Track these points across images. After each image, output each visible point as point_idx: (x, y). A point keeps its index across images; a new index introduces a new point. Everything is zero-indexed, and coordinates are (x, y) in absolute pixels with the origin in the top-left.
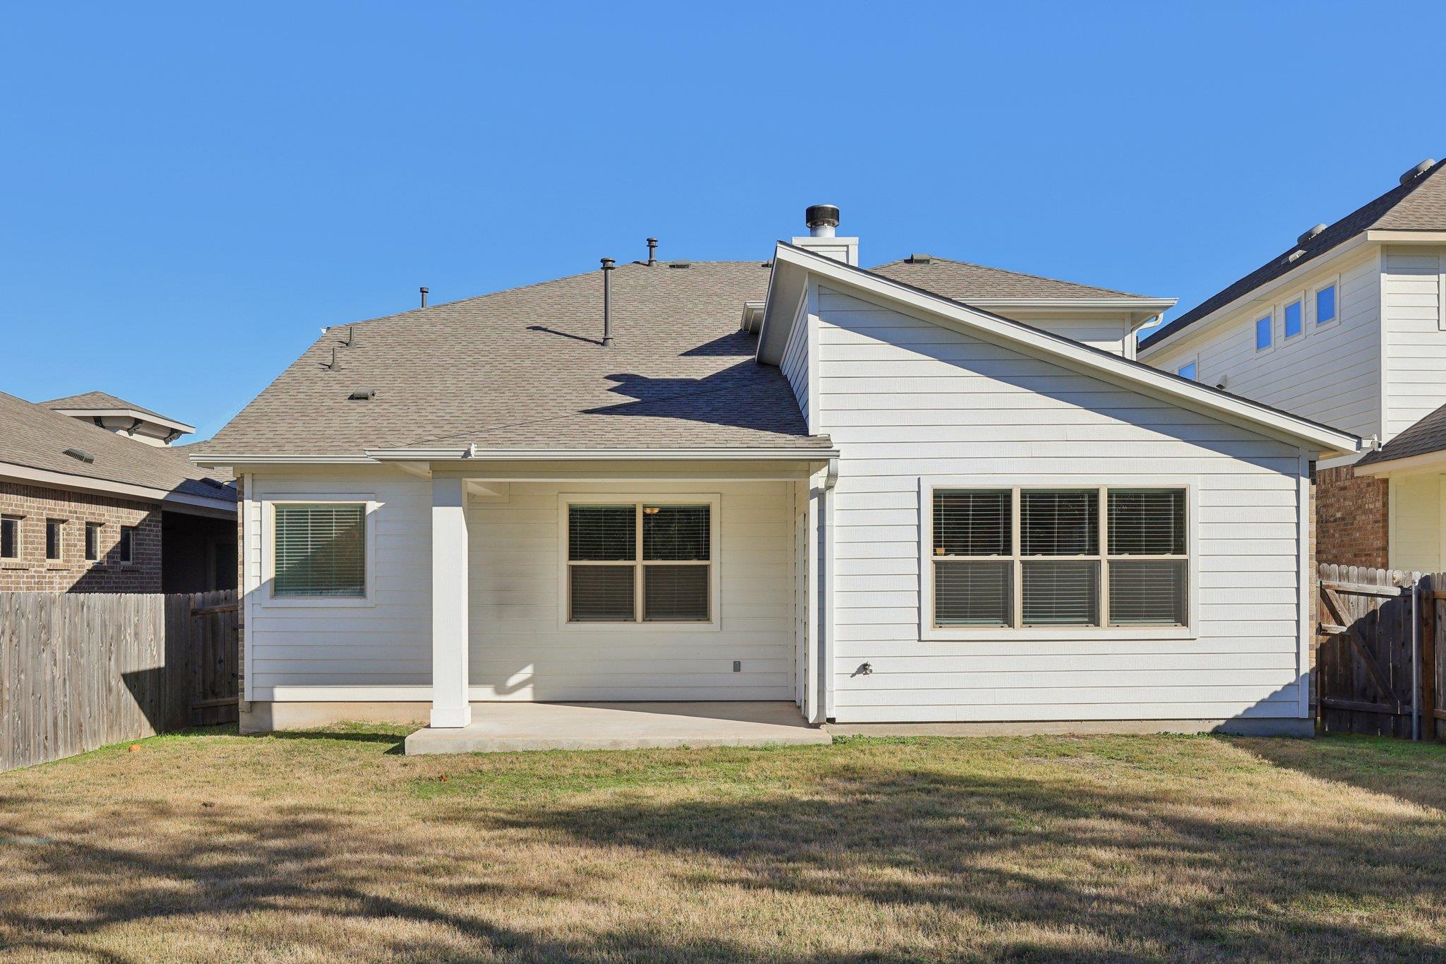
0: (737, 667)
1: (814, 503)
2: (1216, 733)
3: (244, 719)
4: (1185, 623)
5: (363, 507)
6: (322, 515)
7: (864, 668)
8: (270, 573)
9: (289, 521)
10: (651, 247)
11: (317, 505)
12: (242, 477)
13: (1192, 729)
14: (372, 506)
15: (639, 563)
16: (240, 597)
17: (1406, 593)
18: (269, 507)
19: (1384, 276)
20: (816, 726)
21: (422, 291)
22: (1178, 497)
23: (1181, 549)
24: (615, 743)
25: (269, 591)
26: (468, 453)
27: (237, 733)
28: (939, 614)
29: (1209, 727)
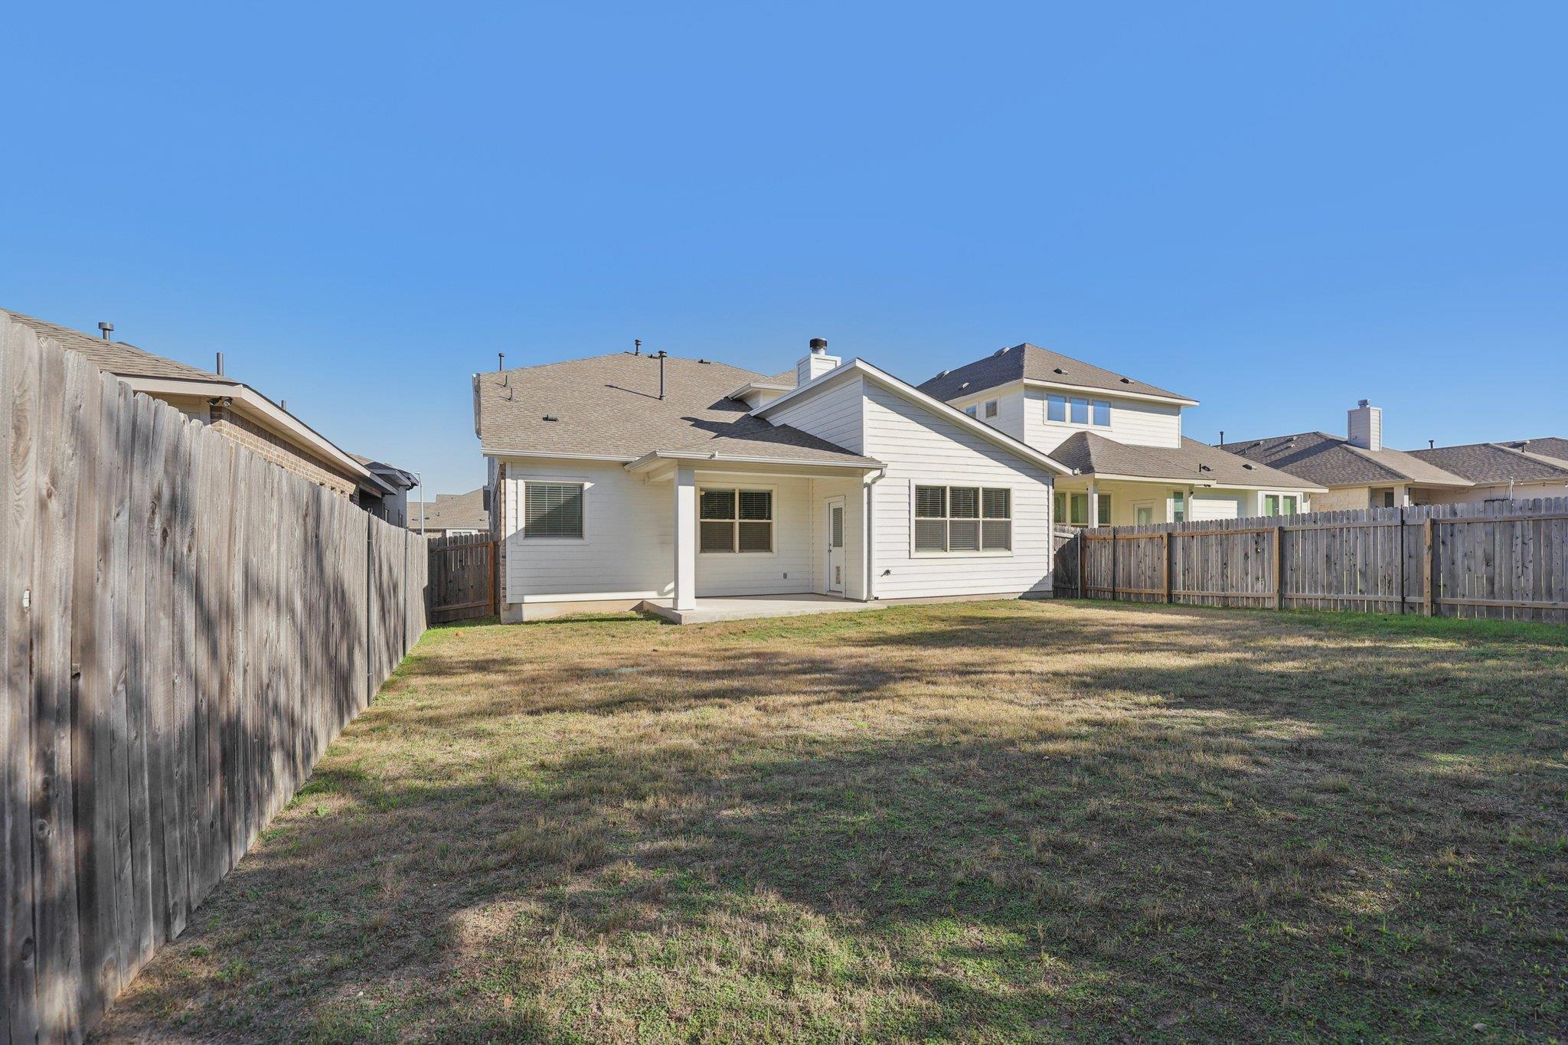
0: (785, 576)
1: (866, 490)
2: (1020, 598)
3: (503, 614)
4: (1010, 550)
5: (581, 487)
6: (554, 490)
7: (888, 572)
8: (522, 525)
9: (534, 493)
10: (637, 345)
11: (552, 484)
12: (505, 464)
13: (1012, 597)
14: (587, 485)
15: (737, 521)
16: (503, 538)
17: (1076, 538)
18: (521, 483)
19: (1026, 400)
20: (866, 601)
21: (500, 355)
22: (1007, 492)
23: (1007, 515)
24: (790, 613)
25: (522, 534)
26: (713, 456)
27: (500, 623)
28: (917, 546)
29: (1017, 596)
